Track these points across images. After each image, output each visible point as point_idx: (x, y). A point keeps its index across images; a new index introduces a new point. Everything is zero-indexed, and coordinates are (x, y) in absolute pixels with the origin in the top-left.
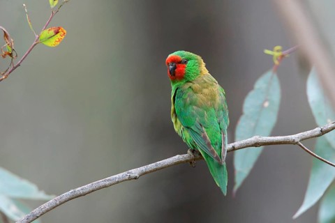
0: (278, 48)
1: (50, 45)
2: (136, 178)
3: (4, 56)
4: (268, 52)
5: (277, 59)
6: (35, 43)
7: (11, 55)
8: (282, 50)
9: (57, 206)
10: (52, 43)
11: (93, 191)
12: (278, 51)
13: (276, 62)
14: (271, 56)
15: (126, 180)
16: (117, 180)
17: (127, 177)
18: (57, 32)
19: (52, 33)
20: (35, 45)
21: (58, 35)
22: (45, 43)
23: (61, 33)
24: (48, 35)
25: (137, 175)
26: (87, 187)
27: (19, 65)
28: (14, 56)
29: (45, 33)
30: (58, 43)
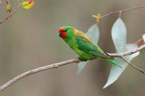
0: (99, 15)
1: (26, 8)
2: (56, 67)
3: (7, 11)
4: (94, 16)
5: (98, 20)
6: (19, 7)
7: (10, 11)
8: (101, 16)
9: (24, 77)
10: (27, 7)
11: (39, 72)
12: (99, 16)
14: (95, 18)
15: (52, 68)
16: (49, 68)
18: (30, 3)
19: (28, 3)
20: (19, 8)
21: (31, 4)
22: (24, 7)
23: (32, 3)
24: (26, 4)
25: (57, 66)
26: (37, 70)
27: (11, 16)
29: (25, 3)
30: (30, 7)
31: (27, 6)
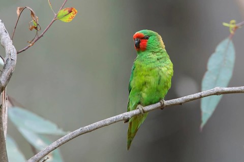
0: (233, 21)
1: (65, 21)
2: (128, 119)
3: (31, 29)
4: (225, 24)
5: (232, 30)
6: (54, 19)
7: (36, 28)
8: (236, 23)
9: (71, 139)
10: (67, 19)
11: (97, 129)
12: (233, 24)
13: (232, 32)
14: (228, 28)
15: (121, 120)
17: (122, 118)
19: (67, 12)
20: (54, 21)
21: (71, 13)
22: (61, 19)
23: (73, 12)
24: (64, 14)
25: (129, 116)
26: (93, 126)
27: (42, 36)
28: (39, 29)
29: (62, 12)
30: (72, 19)
31: (66, 17)
